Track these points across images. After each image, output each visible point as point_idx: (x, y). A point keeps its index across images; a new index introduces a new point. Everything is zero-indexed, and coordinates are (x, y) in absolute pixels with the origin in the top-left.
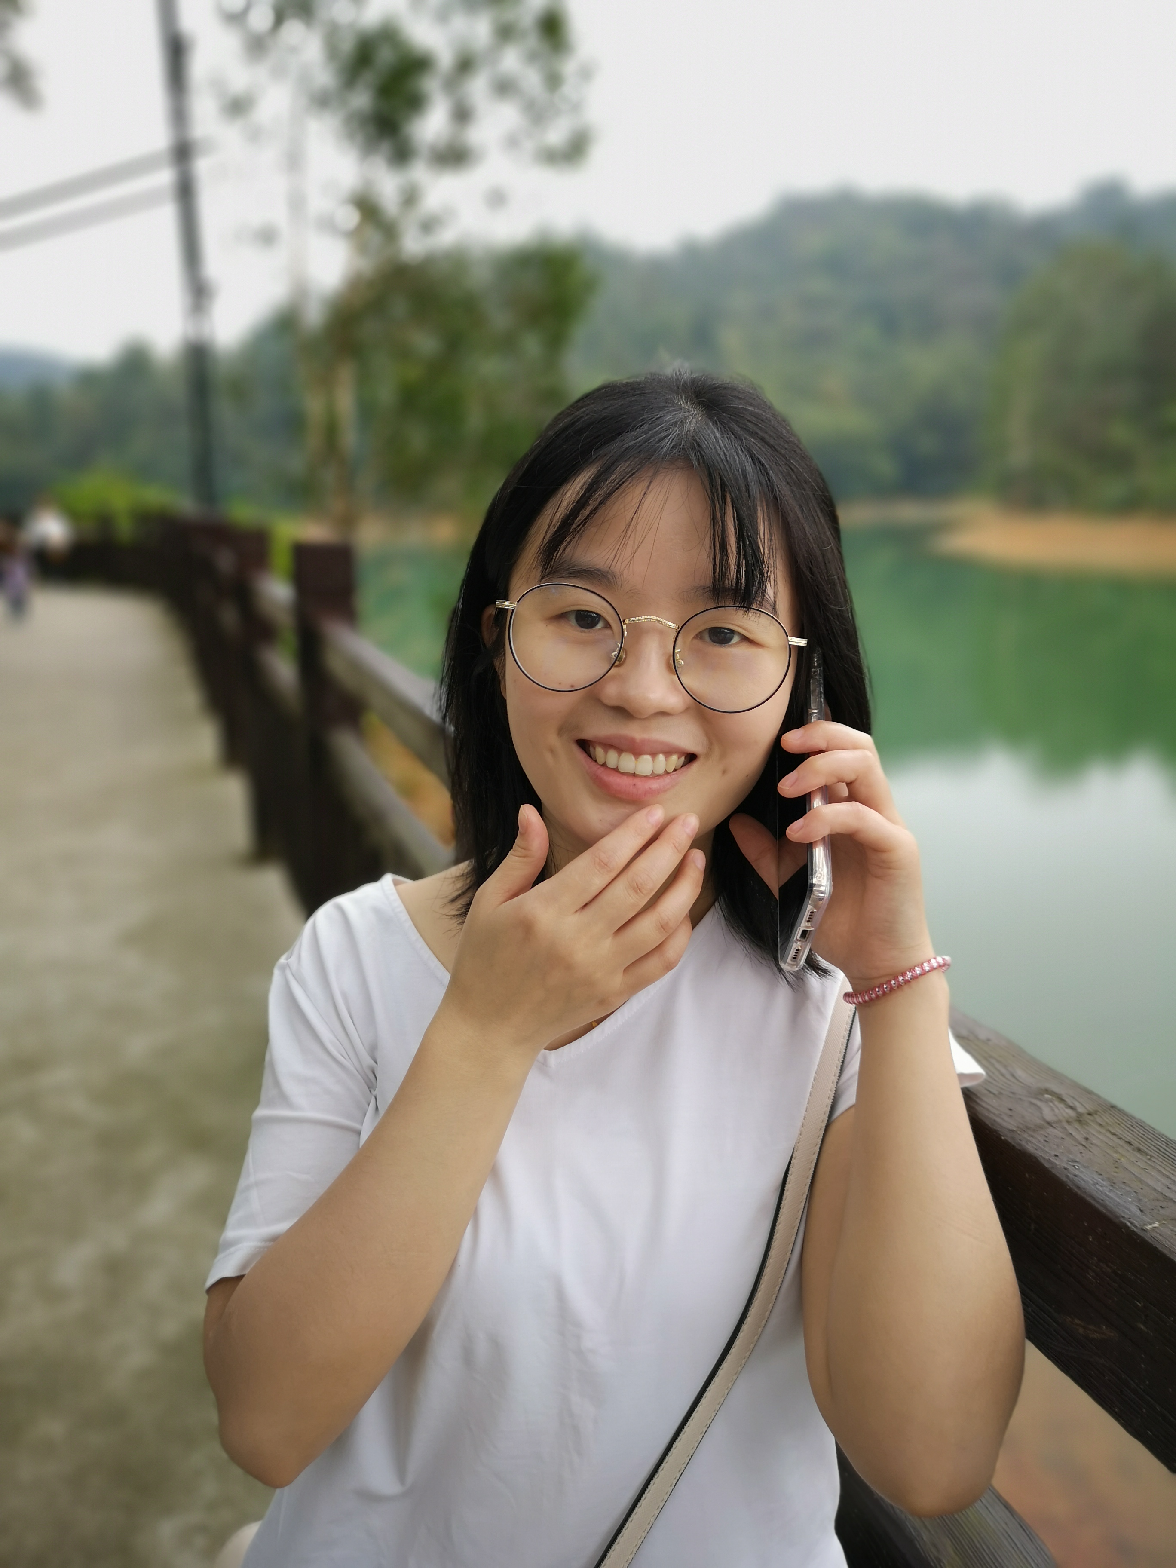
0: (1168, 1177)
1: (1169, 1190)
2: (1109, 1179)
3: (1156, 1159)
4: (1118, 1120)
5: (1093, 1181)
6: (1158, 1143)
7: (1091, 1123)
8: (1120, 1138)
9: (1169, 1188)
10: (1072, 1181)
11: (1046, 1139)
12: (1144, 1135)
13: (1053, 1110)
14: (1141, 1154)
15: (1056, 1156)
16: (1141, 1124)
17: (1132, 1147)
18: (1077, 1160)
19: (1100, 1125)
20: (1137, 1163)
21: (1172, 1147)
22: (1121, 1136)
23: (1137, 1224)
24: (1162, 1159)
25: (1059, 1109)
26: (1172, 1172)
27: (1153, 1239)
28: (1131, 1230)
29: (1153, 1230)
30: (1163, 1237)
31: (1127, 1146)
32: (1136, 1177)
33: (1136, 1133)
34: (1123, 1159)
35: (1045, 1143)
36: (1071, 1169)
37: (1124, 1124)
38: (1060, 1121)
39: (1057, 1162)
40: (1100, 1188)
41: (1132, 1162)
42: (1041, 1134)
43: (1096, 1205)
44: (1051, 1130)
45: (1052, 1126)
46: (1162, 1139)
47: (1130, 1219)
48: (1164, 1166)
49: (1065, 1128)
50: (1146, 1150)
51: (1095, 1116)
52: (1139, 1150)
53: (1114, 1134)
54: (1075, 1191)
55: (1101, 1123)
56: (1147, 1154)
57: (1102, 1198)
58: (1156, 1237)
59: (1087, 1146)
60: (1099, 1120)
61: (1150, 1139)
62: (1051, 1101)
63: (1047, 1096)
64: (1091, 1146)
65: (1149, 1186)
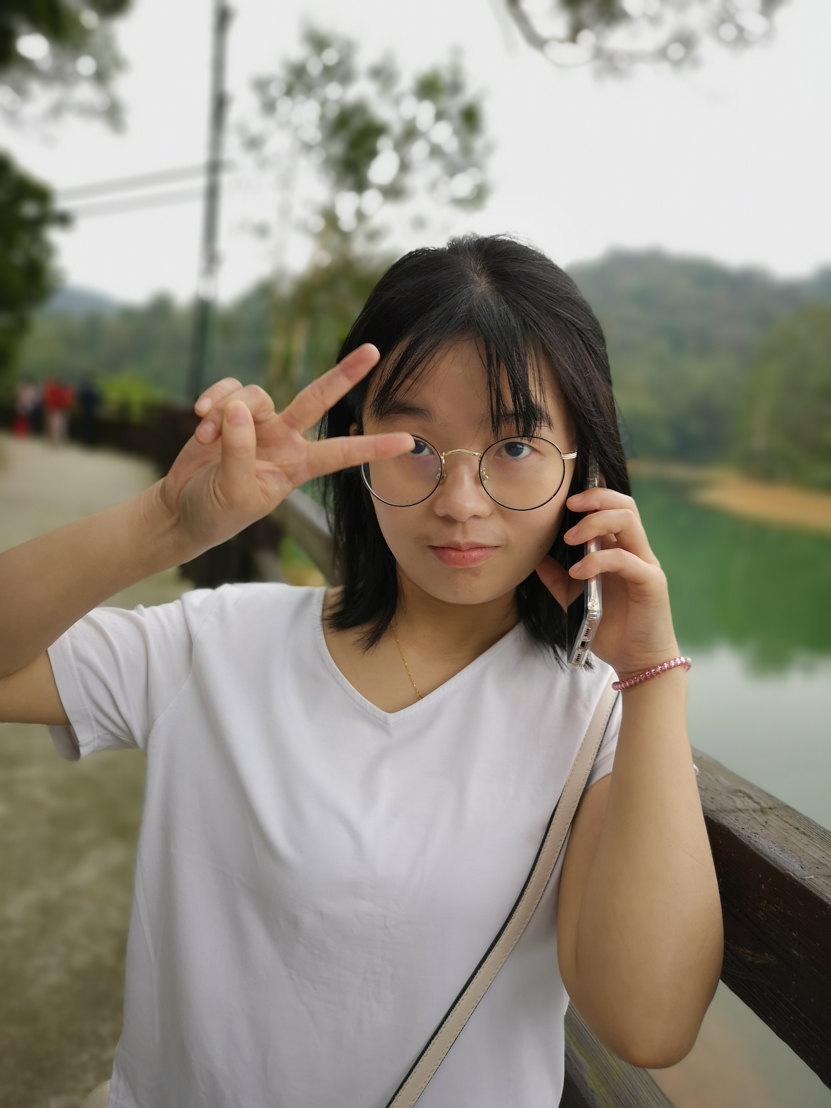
0: (823, 851)
1: (823, 859)
2: (780, 847)
3: (816, 840)
4: (791, 815)
5: (768, 846)
6: (818, 831)
7: (771, 814)
8: (791, 825)
9: (823, 858)
10: (753, 845)
11: (736, 818)
12: (808, 825)
13: (743, 802)
14: (805, 836)
15: (743, 829)
16: (806, 819)
17: (799, 831)
18: (758, 833)
19: (777, 816)
20: (802, 841)
21: (828, 834)
22: (792, 824)
23: (798, 875)
24: (820, 841)
25: (748, 803)
26: (827, 849)
27: (809, 885)
28: (793, 879)
29: (810, 880)
30: (817, 885)
31: (795, 830)
32: (800, 848)
33: (802, 823)
34: (791, 837)
35: (736, 821)
36: (753, 838)
37: (794, 817)
38: (747, 810)
39: (744, 833)
40: (774, 851)
41: (799, 840)
42: (734, 815)
43: (770, 861)
44: (740, 814)
45: (742, 812)
46: (822, 829)
47: (793, 871)
48: (821, 844)
49: (751, 814)
50: (809, 834)
51: (774, 810)
52: (804, 833)
53: (787, 822)
54: (754, 851)
55: (778, 815)
56: (809, 837)
57: (774, 857)
58: (811, 884)
59: (766, 826)
60: (776, 813)
61: (813, 828)
62: (743, 797)
63: (740, 794)
64: (769, 826)
65: (809, 855)
